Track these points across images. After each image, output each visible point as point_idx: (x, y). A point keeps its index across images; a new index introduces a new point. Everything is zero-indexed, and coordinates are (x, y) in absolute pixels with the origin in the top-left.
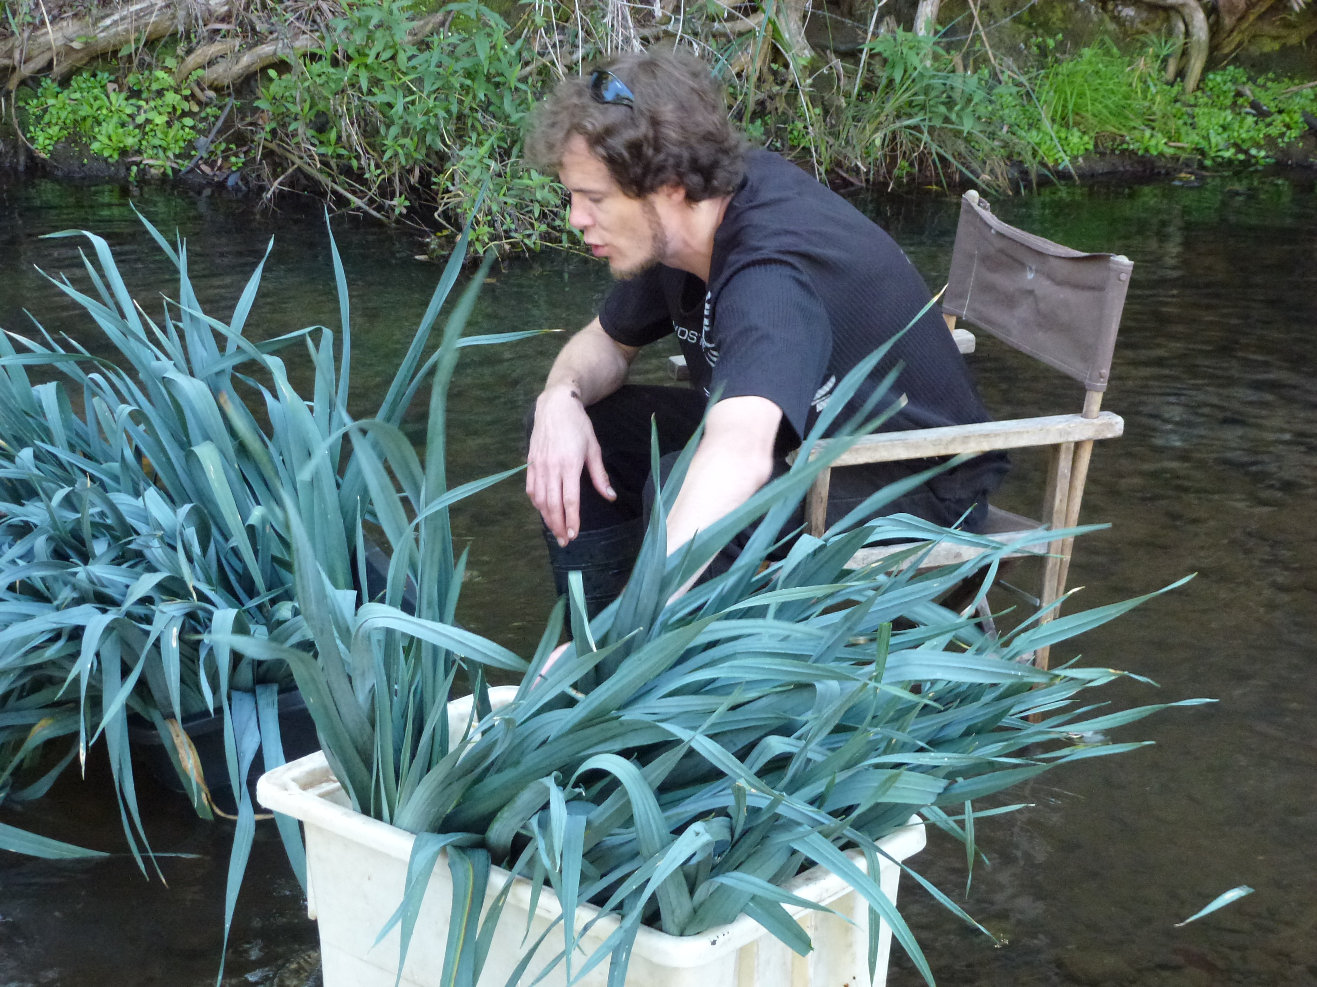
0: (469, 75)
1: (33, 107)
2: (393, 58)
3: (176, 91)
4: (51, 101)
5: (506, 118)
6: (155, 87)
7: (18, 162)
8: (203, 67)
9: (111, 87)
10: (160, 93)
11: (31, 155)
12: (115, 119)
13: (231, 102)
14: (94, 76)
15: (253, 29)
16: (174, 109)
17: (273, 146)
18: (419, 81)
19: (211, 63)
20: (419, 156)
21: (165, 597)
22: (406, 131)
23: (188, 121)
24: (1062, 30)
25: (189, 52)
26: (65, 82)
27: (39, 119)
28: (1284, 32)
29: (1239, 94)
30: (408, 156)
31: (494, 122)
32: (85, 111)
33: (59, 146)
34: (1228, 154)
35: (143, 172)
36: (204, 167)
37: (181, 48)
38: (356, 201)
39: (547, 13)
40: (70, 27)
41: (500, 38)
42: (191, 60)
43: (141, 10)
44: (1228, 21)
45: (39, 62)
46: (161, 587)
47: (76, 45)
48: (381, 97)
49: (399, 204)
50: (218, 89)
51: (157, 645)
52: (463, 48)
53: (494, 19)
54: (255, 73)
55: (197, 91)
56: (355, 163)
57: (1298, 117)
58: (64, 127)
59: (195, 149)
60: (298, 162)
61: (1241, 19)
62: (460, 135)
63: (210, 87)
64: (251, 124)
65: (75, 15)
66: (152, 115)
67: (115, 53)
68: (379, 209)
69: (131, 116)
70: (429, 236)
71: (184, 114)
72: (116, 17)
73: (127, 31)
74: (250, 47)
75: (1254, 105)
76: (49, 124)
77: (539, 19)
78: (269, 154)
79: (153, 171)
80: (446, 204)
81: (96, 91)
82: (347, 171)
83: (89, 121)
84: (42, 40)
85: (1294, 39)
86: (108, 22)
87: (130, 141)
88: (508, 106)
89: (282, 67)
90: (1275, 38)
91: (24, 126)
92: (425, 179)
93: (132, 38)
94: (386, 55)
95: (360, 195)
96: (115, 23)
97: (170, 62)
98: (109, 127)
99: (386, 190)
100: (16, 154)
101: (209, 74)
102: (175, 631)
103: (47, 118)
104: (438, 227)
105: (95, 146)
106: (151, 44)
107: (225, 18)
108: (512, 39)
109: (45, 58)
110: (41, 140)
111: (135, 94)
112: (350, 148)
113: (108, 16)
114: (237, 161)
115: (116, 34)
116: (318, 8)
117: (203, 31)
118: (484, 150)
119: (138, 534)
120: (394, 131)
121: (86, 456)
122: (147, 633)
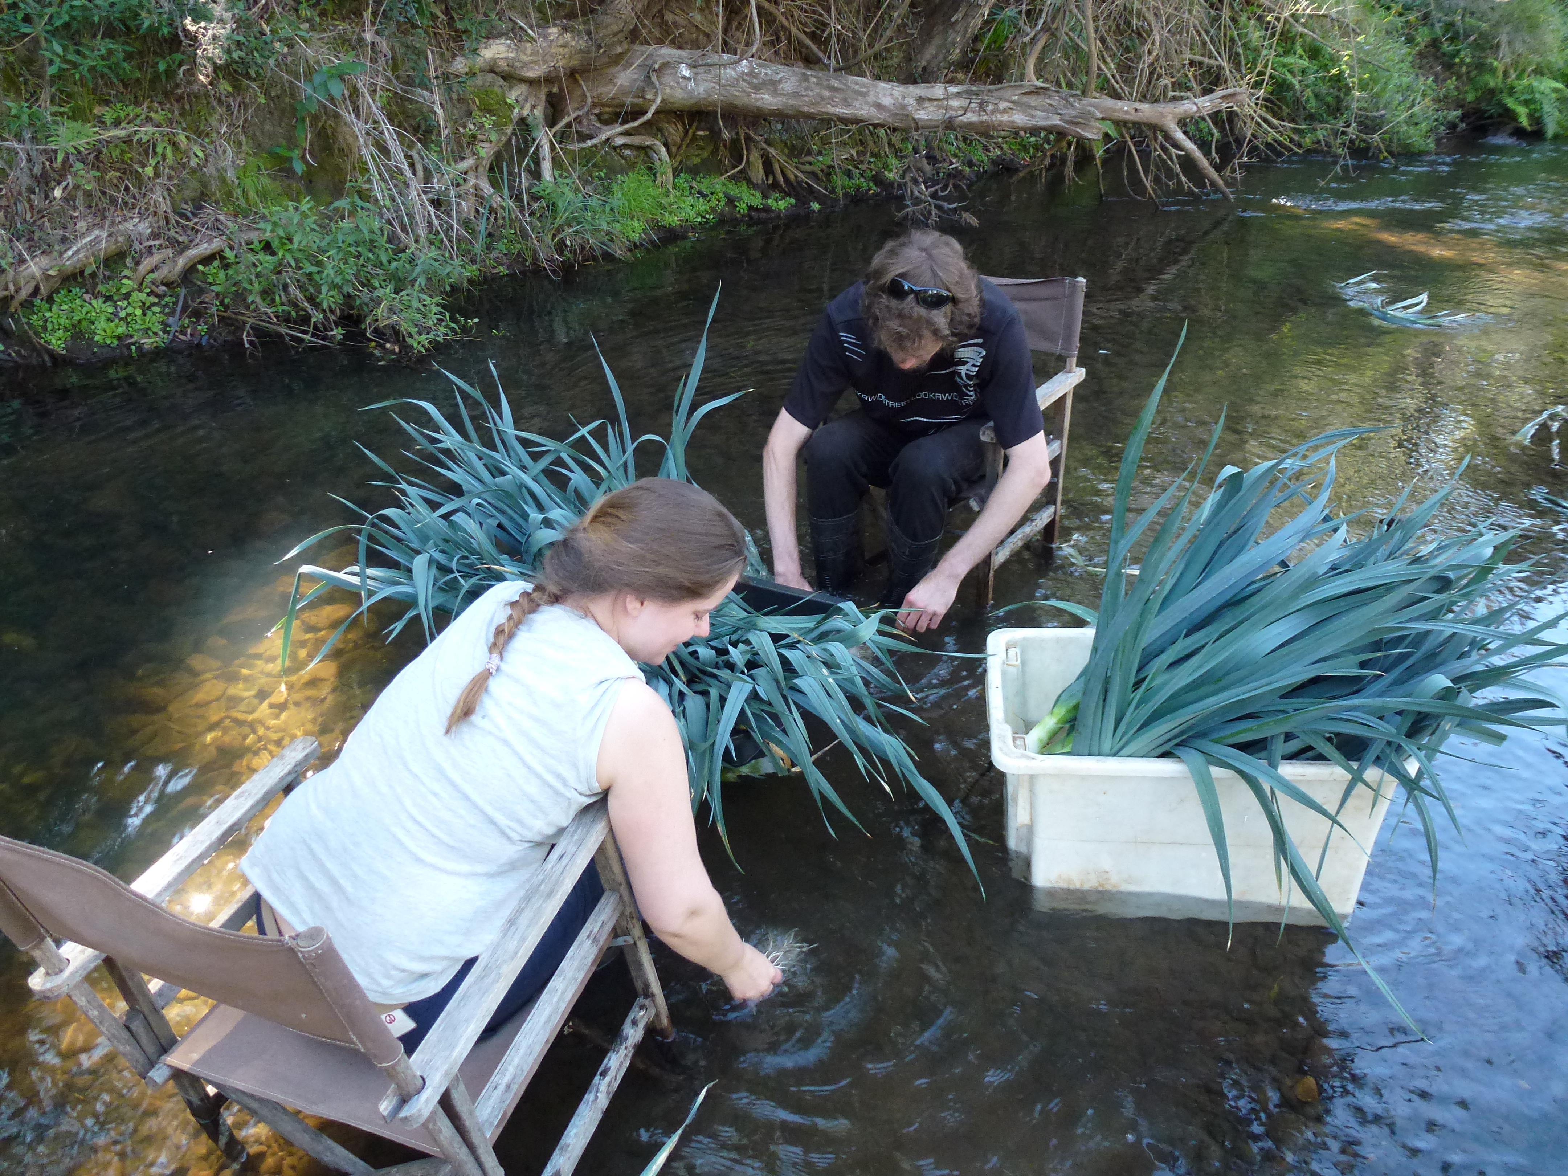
1: (36, 320)
4: (48, 314)
7: (43, 361)
8: (152, 271)
9: (87, 297)
10: (128, 294)
14: (70, 291)
15: (177, 241)
19: (156, 268)
22: (332, 287)
24: (605, 167)
28: (699, 152)
29: (691, 188)
30: (335, 302)
32: (77, 316)
33: (69, 343)
34: (699, 220)
35: (140, 348)
36: (181, 337)
37: (129, 261)
40: (44, 261)
42: (143, 268)
43: (91, 241)
44: (674, 150)
45: (30, 289)
47: (52, 272)
49: (338, 333)
50: (169, 285)
54: (190, 270)
55: (153, 287)
56: (294, 314)
57: (721, 195)
58: (66, 330)
59: (169, 326)
60: (251, 321)
61: (679, 148)
63: (163, 284)
65: (45, 252)
67: (82, 273)
68: (324, 339)
73: (86, 257)
74: (181, 252)
75: (699, 192)
78: (222, 319)
79: (146, 346)
81: (78, 302)
84: (25, 273)
85: (705, 155)
86: (70, 253)
90: (697, 156)
91: (37, 334)
93: (92, 261)
96: (75, 253)
97: (126, 272)
101: (158, 276)
103: (50, 326)
104: (369, 342)
105: (97, 338)
106: (107, 263)
109: (33, 284)
110: (54, 341)
111: (108, 298)
114: (202, 328)
116: (217, 220)
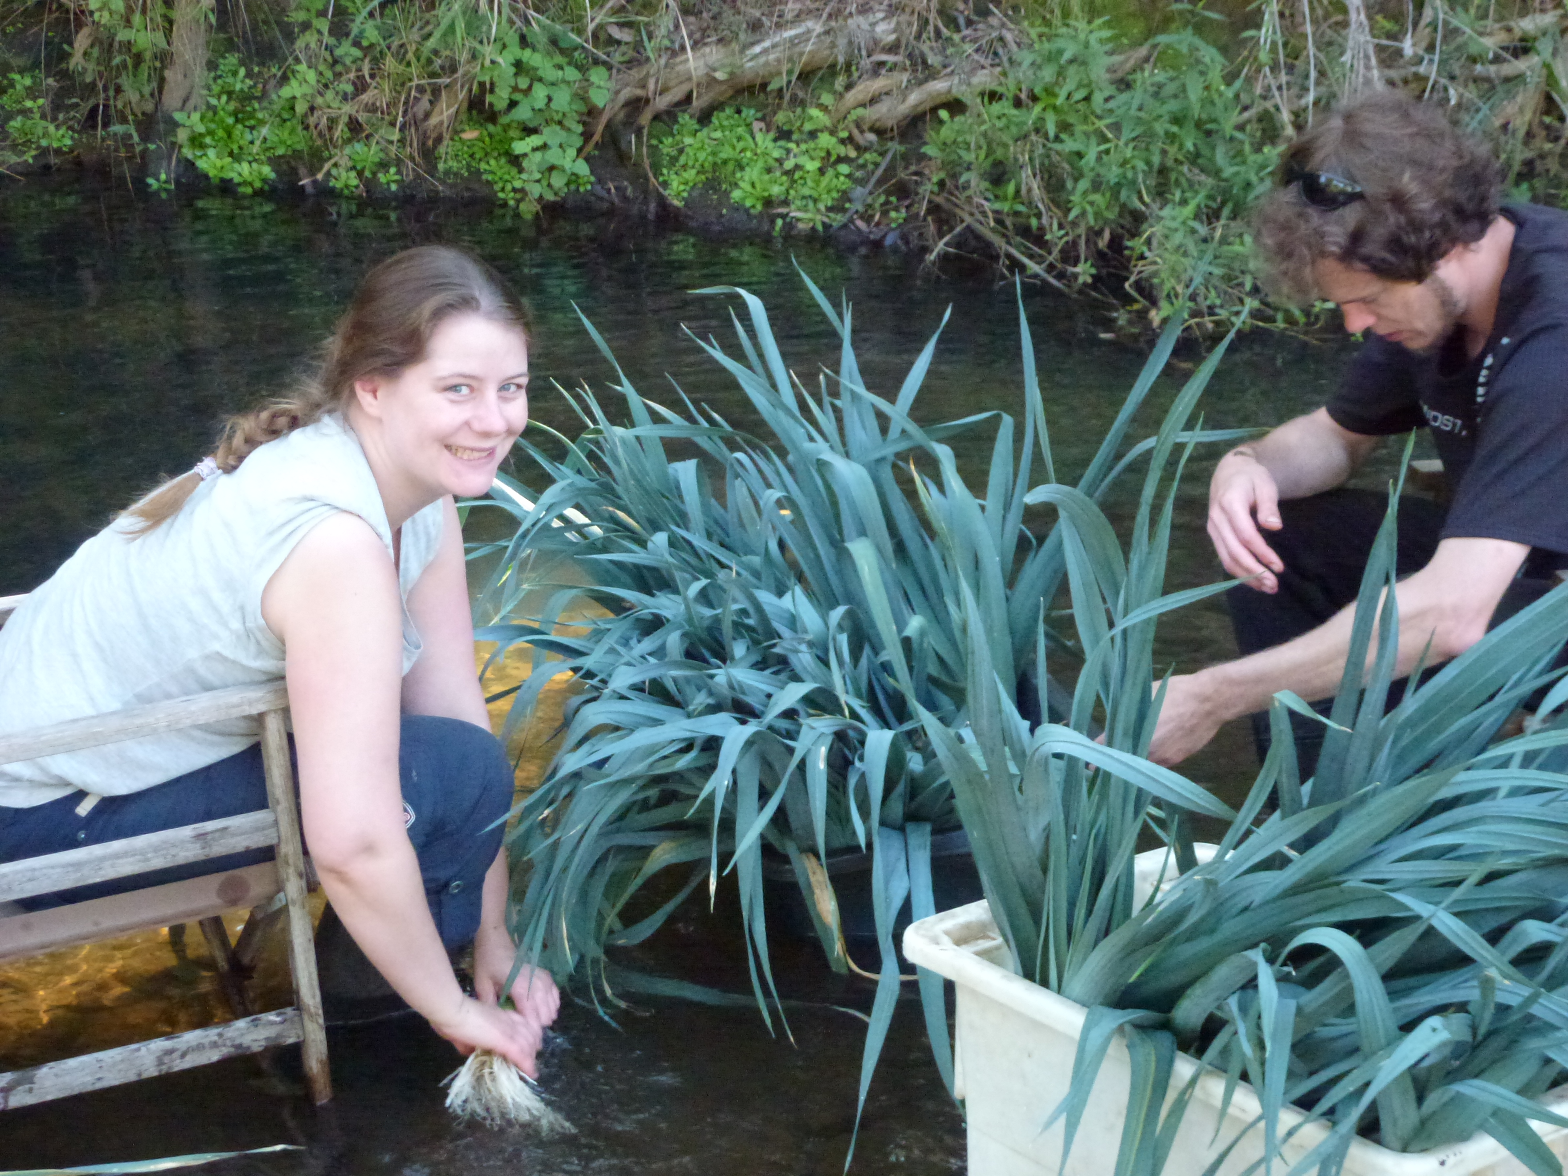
0: (1177, 120)
1: (667, 146)
2: (1087, 99)
3: (833, 133)
4: (688, 140)
5: (1217, 173)
6: (808, 127)
7: (648, 210)
8: (863, 105)
9: (757, 126)
10: (813, 135)
11: (663, 203)
12: (760, 164)
13: (895, 147)
14: (739, 112)
15: (924, 62)
16: (829, 153)
17: (939, 200)
18: (1116, 127)
19: (874, 100)
20: (1111, 215)
21: (811, 711)
22: (1096, 186)
23: (844, 169)
25: (849, 87)
26: (704, 118)
27: (674, 160)
30: (1097, 215)
31: (1203, 177)
32: (726, 153)
33: (695, 193)
35: (789, 226)
36: (859, 223)
37: (840, 82)
38: (1033, 267)
39: (1274, 49)
40: (714, 54)
41: (1215, 76)
42: (851, 97)
43: (796, 36)
45: (676, 94)
46: (809, 700)
47: (720, 75)
48: (1070, 145)
49: (1084, 271)
50: (880, 132)
51: (802, 766)
52: (1170, 88)
53: (1209, 54)
54: (924, 114)
55: (856, 132)
56: (1034, 222)
58: (702, 171)
59: (850, 200)
60: (968, 220)
62: (1161, 193)
63: (872, 129)
64: (916, 173)
65: (720, 41)
66: (803, 160)
67: (764, 86)
68: (1061, 276)
69: (780, 161)
70: (1117, 310)
71: (840, 160)
72: (767, 44)
73: (778, 60)
74: (920, 83)
76: (685, 167)
77: (1264, 56)
78: (934, 209)
79: (801, 226)
80: (1140, 272)
81: (741, 130)
82: (1025, 231)
83: (731, 166)
84: (681, 68)
86: (757, 49)
87: (776, 190)
88: (1221, 156)
89: (956, 106)
91: (656, 168)
92: (1116, 243)
93: (785, 68)
94: (1079, 95)
95: (1039, 260)
96: (765, 51)
97: (827, 99)
98: (753, 173)
99: (1070, 255)
100: (646, 201)
101: (870, 114)
102: (823, 751)
103: (682, 160)
104: (1128, 300)
105: (736, 195)
106: (805, 77)
107: (893, 48)
108: (1230, 78)
109: (684, 89)
110: (675, 184)
111: (784, 135)
112: (1030, 204)
113: (758, 42)
114: (897, 216)
115: (767, 63)
116: (1001, 39)
117: (866, 63)
118: (1189, 210)
119: (780, 637)
120: (1084, 184)
121: (722, 545)
122: (791, 751)
